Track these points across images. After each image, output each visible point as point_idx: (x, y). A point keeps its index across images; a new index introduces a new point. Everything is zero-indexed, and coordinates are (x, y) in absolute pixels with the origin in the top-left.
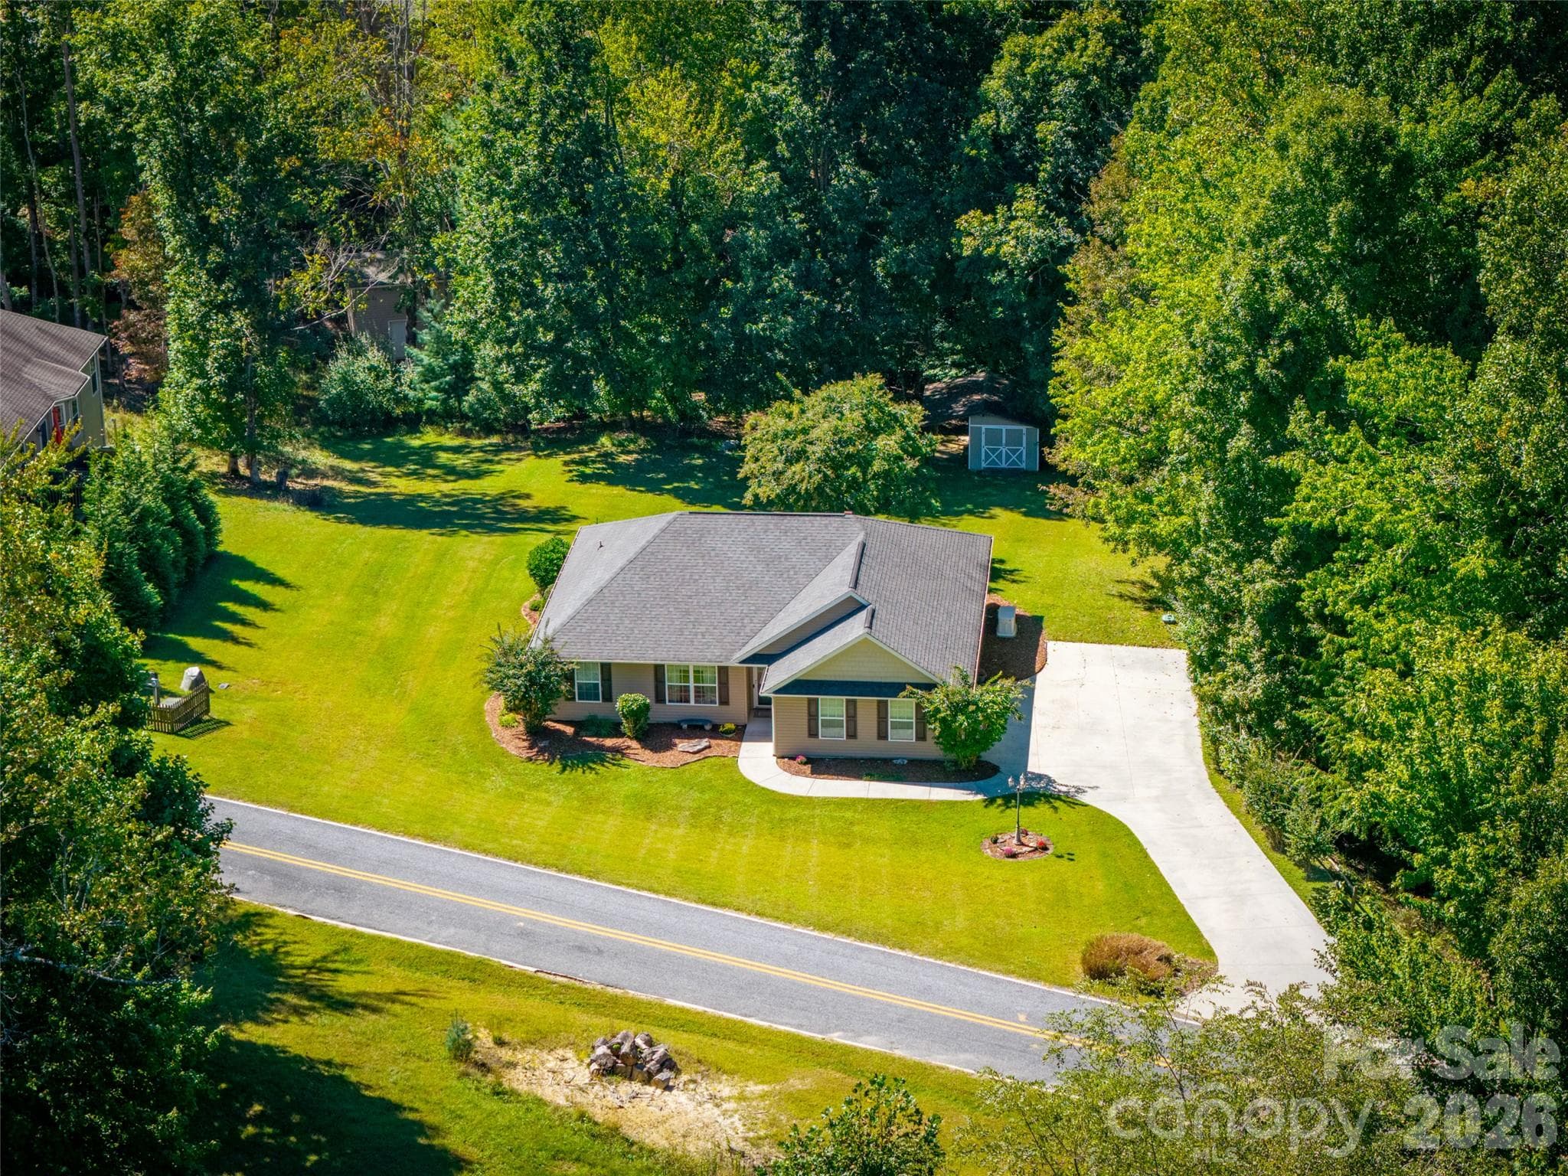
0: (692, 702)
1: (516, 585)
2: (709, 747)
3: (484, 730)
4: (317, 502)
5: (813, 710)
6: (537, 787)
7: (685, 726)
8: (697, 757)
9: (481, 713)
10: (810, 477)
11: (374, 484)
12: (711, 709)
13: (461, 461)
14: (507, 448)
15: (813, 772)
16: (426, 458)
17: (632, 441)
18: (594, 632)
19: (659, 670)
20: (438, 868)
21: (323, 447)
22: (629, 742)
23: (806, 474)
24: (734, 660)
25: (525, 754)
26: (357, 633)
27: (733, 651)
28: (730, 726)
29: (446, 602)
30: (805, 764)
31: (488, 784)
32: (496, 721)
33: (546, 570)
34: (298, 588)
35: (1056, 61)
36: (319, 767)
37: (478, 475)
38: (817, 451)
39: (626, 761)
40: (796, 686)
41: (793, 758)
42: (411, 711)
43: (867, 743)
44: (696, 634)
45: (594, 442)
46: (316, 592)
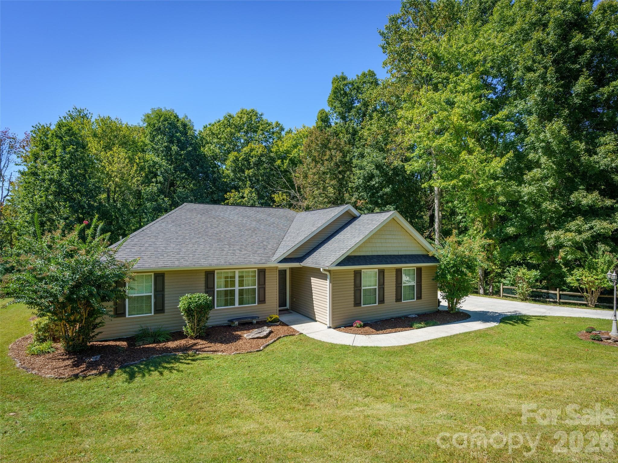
0: (237, 305)
2: (272, 332)
5: (358, 282)
12: (254, 308)
15: (377, 331)
19: (209, 275)
22: (192, 342)
24: (272, 262)
27: (269, 257)
30: (365, 327)
32: (24, 352)
41: (351, 325)
43: (391, 306)
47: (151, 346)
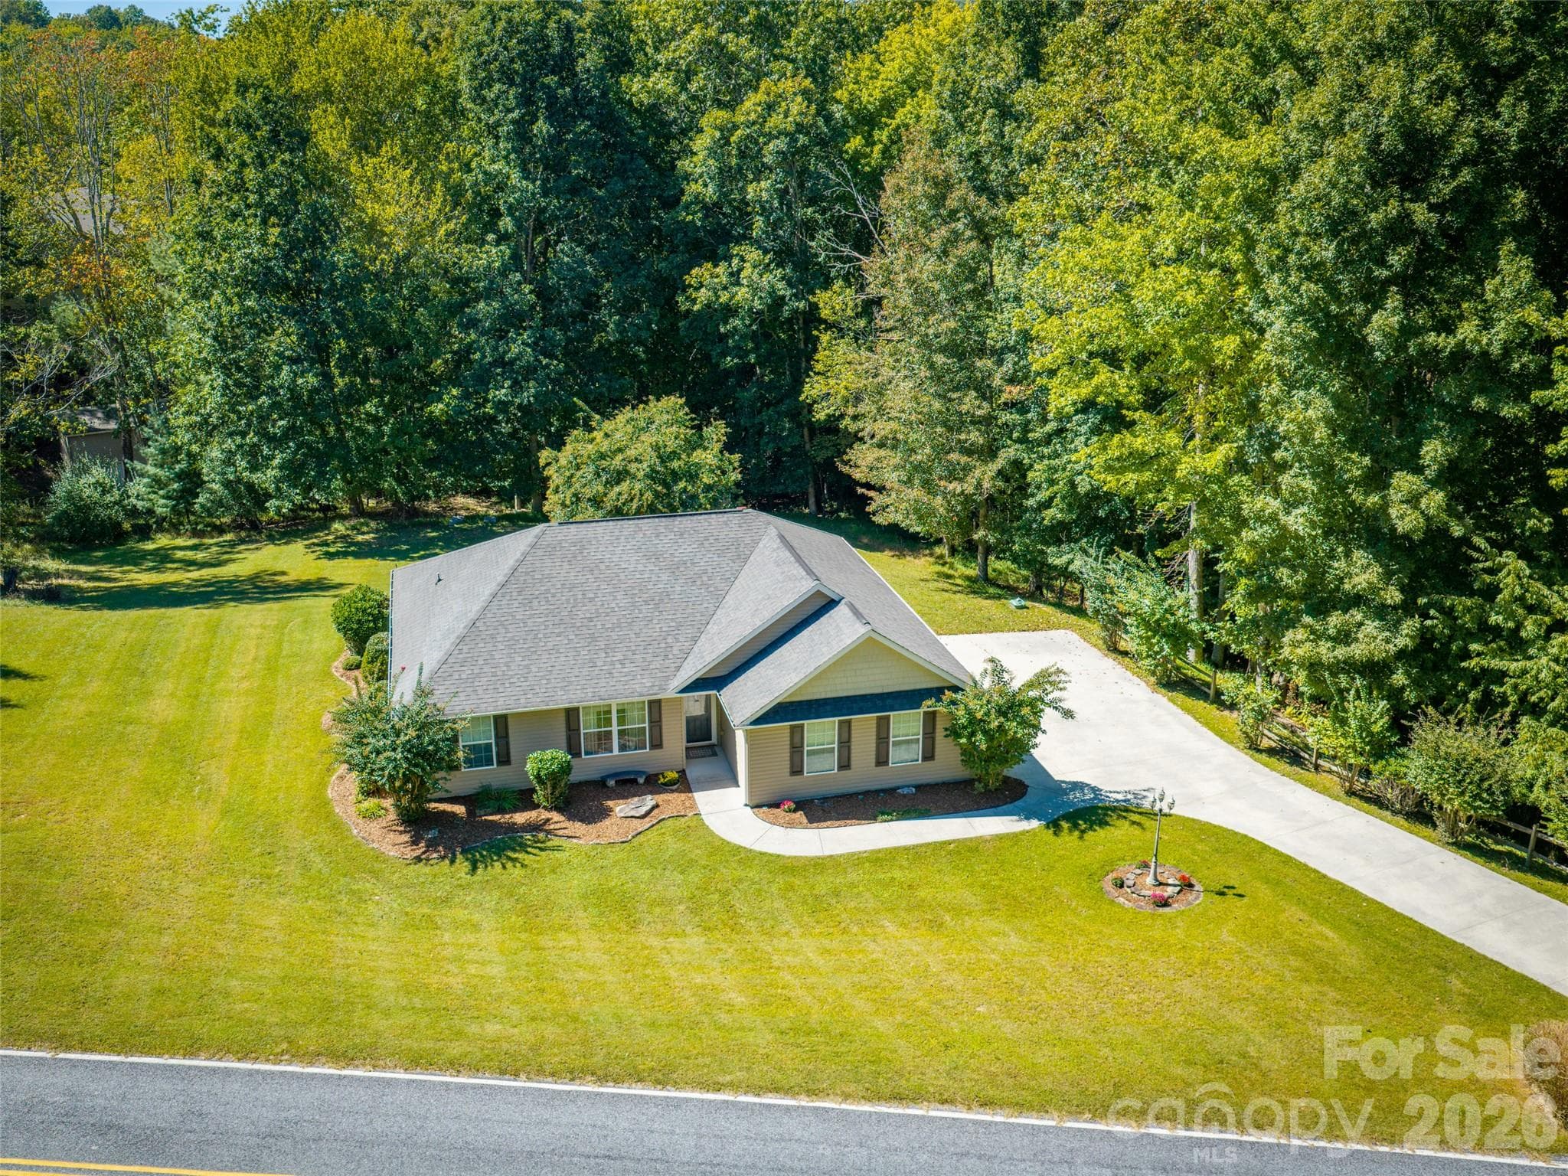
0: (616, 751)
1: (316, 646)
2: (657, 806)
3: (337, 827)
4: (54, 596)
5: (797, 739)
6: (445, 901)
7: (612, 783)
8: (647, 823)
9: (326, 803)
10: (642, 495)
11: (115, 580)
12: (643, 757)
13: (200, 556)
14: (243, 542)
15: (811, 821)
16: (163, 558)
17: (362, 524)
18: (478, 676)
19: (572, 715)
20: (379, 1125)
21: (53, 557)
22: (545, 815)
23: (636, 491)
24: (671, 689)
25: (411, 853)
26: (129, 722)
27: (667, 678)
28: (672, 775)
29: (235, 673)
30: (795, 811)
31: (371, 907)
32: (352, 810)
33: (359, 622)
34: (42, 678)
35: (762, 125)
36: (103, 934)
37: (219, 564)
38: (641, 470)
39: (555, 842)
40: (780, 712)
41: (777, 805)
42: (225, 813)
43: (864, 773)
44: (612, 663)
45: (328, 528)
46: (64, 680)
47: (490, 818)
